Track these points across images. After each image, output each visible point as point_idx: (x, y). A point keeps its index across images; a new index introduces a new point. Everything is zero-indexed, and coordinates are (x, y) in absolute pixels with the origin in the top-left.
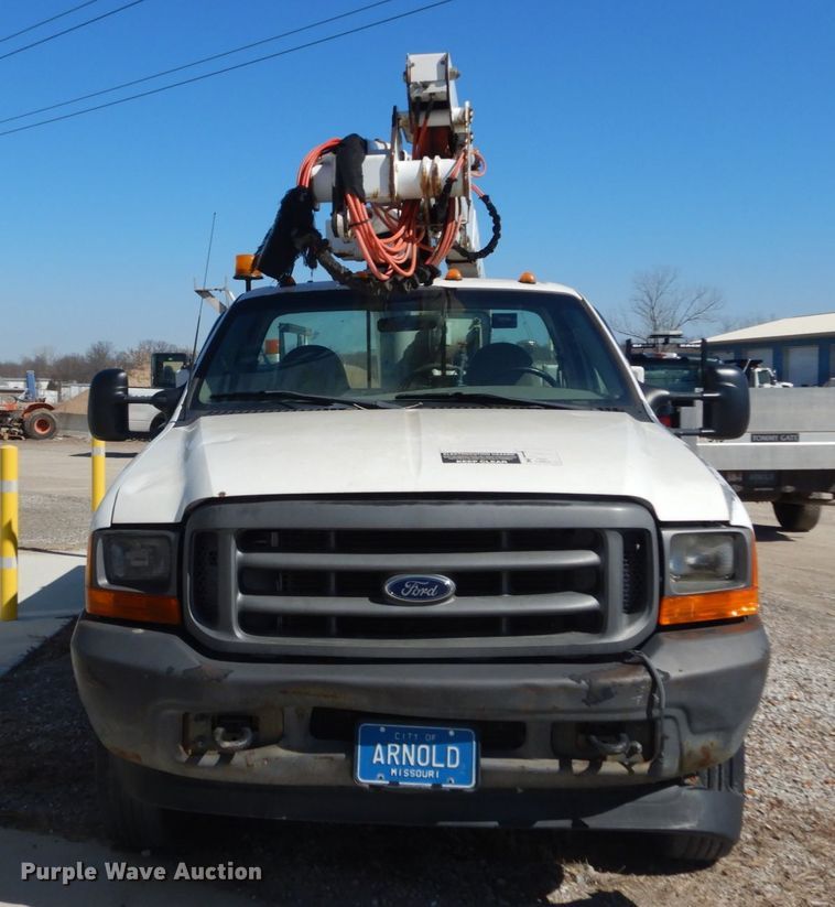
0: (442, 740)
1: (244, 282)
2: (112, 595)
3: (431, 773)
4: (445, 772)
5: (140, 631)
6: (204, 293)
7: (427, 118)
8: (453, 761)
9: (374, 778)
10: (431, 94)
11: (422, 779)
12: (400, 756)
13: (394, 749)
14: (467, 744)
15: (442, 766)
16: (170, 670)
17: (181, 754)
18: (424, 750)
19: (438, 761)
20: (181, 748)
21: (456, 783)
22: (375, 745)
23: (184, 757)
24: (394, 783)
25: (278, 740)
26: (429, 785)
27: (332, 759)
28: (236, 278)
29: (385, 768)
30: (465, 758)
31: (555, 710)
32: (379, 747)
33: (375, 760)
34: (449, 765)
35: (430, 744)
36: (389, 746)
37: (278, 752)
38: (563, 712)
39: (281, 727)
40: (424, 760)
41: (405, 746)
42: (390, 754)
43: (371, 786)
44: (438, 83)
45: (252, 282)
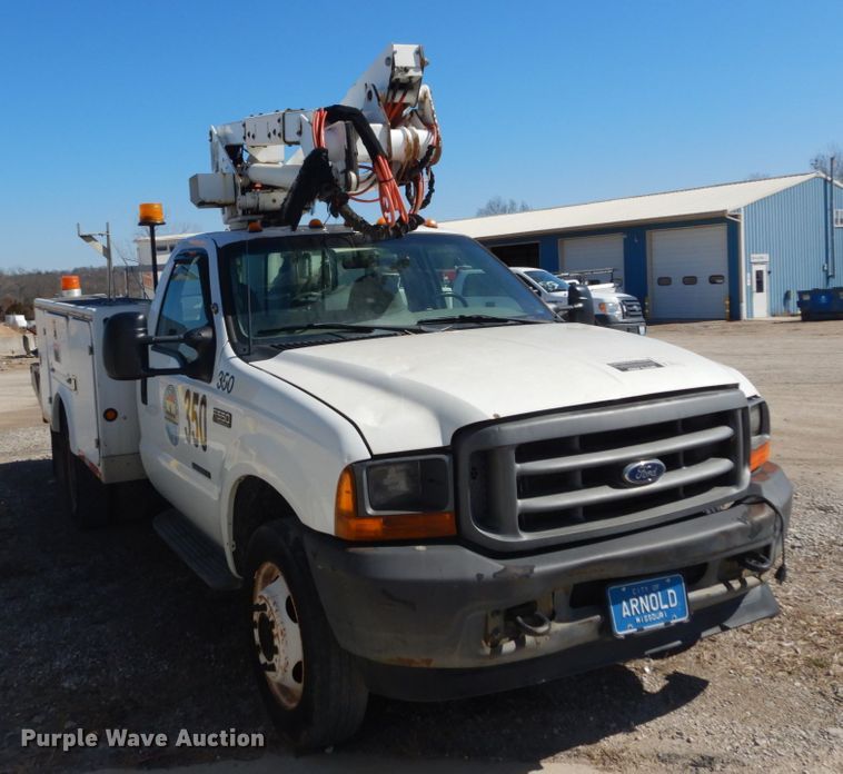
0: (663, 587)
1: (148, 228)
2: (382, 520)
3: (661, 615)
4: (669, 611)
5: (421, 548)
6: (88, 238)
7: (404, 95)
8: (673, 602)
9: (626, 629)
10: (410, 78)
11: (657, 621)
12: (639, 607)
13: (634, 602)
14: (679, 586)
15: (666, 606)
16: (480, 576)
17: (483, 648)
18: (653, 598)
19: (664, 603)
20: (483, 642)
21: (679, 617)
22: (621, 602)
23: (488, 650)
24: (640, 629)
25: (553, 617)
26: (661, 625)
27: (591, 621)
28: (140, 224)
29: (631, 619)
30: (680, 598)
31: (736, 547)
32: (624, 604)
33: (624, 614)
34: (672, 606)
35: (656, 592)
36: (631, 601)
37: (557, 626)
38: (740, 547)
39: (551, 606)
40: (655, 605)
41: (641, 599)
42: (633, 606)
43: (626, 636)
44: (415, 69)
45: (156, 227)
